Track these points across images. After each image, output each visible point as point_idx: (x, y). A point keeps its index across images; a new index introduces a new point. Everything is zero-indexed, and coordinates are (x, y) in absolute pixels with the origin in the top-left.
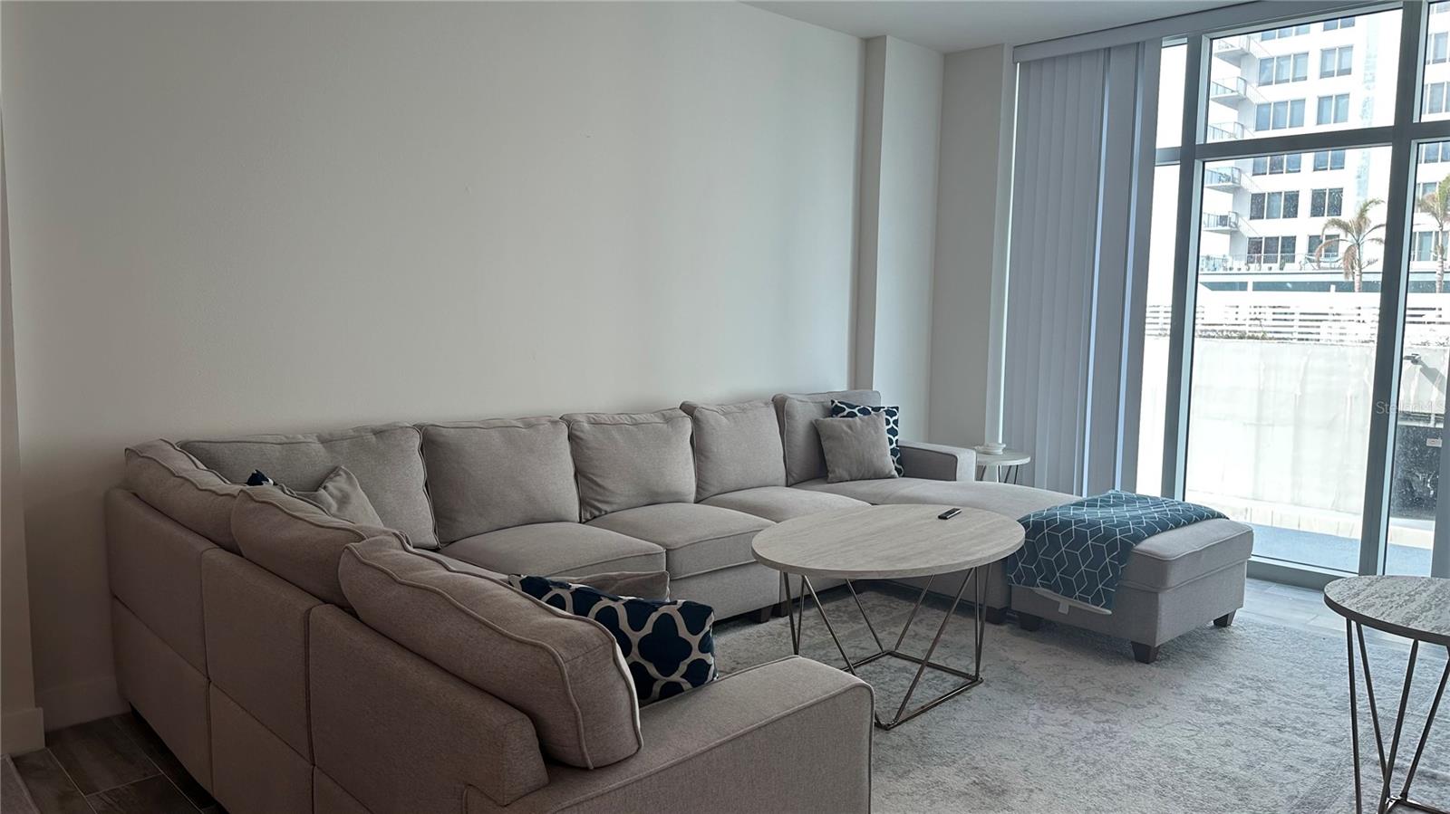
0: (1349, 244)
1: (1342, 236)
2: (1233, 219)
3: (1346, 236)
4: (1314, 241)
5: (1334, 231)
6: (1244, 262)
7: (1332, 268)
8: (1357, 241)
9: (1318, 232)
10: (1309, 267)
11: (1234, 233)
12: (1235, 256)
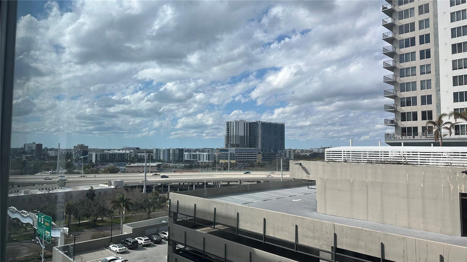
0: (436, 129)
1: (433, 127)
2: (396, 121)
3: (435, 127)
4: (424, 128)
5: (430, 125)
6: (400, 136)
7: (431, 138)
8: (439, 128)
9: (425, 125)
10: (423, 137)
11: (396, 126)
12: (397, 134)
